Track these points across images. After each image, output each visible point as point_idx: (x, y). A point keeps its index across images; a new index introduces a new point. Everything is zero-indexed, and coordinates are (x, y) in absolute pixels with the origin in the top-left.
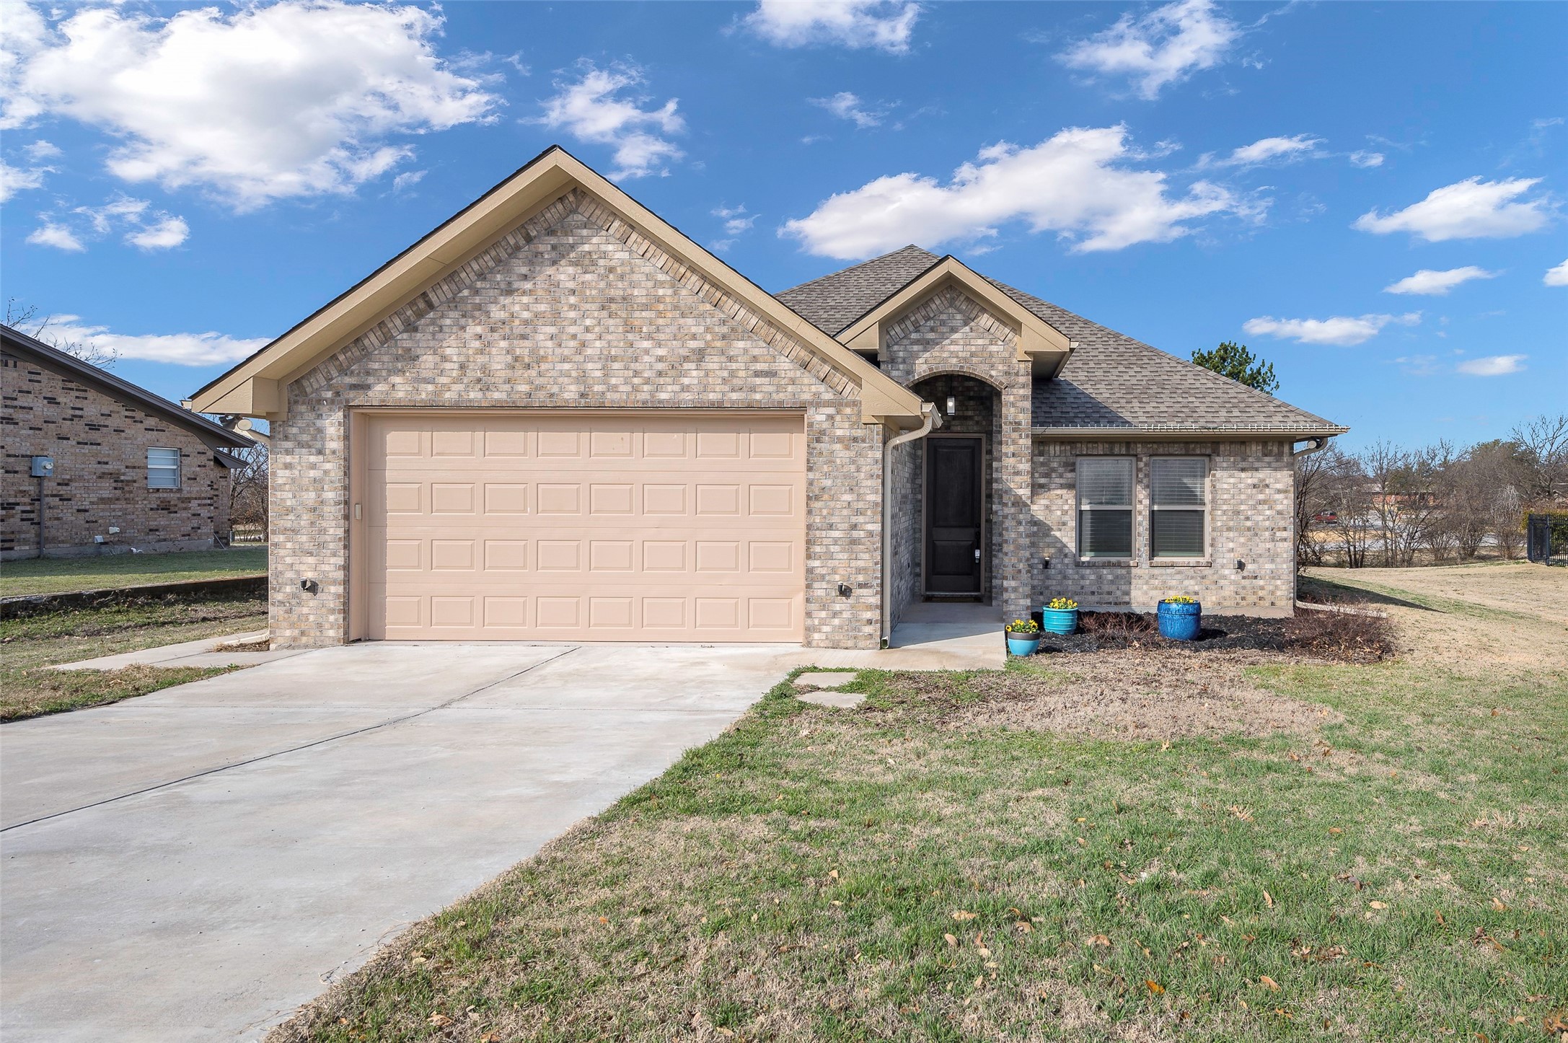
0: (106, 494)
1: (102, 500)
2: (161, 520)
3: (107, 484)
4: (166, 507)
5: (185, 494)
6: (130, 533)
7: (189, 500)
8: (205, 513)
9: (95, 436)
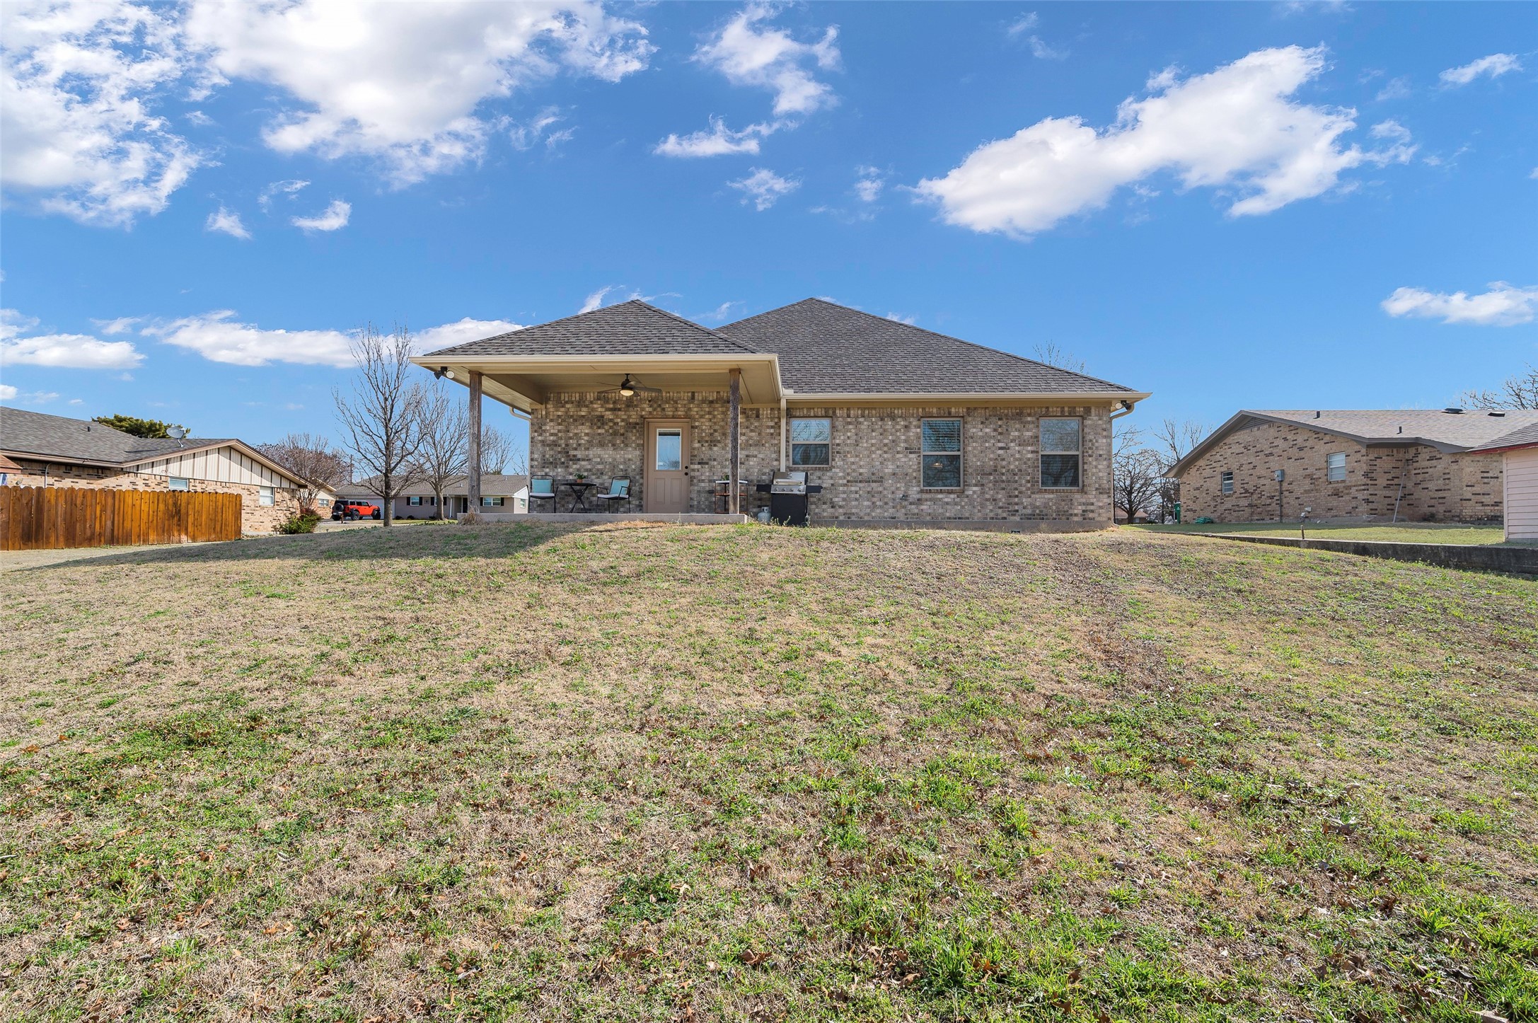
0: (1307, 488)
1: (1306, 492)
2: (1334, 502)
3: (1308, 481)
4: (1337, 494)
5: (1348, 484)
6: (1319, 511)
7: (1349, 487)
8: (1360, 496)
9: (1302, 454)
